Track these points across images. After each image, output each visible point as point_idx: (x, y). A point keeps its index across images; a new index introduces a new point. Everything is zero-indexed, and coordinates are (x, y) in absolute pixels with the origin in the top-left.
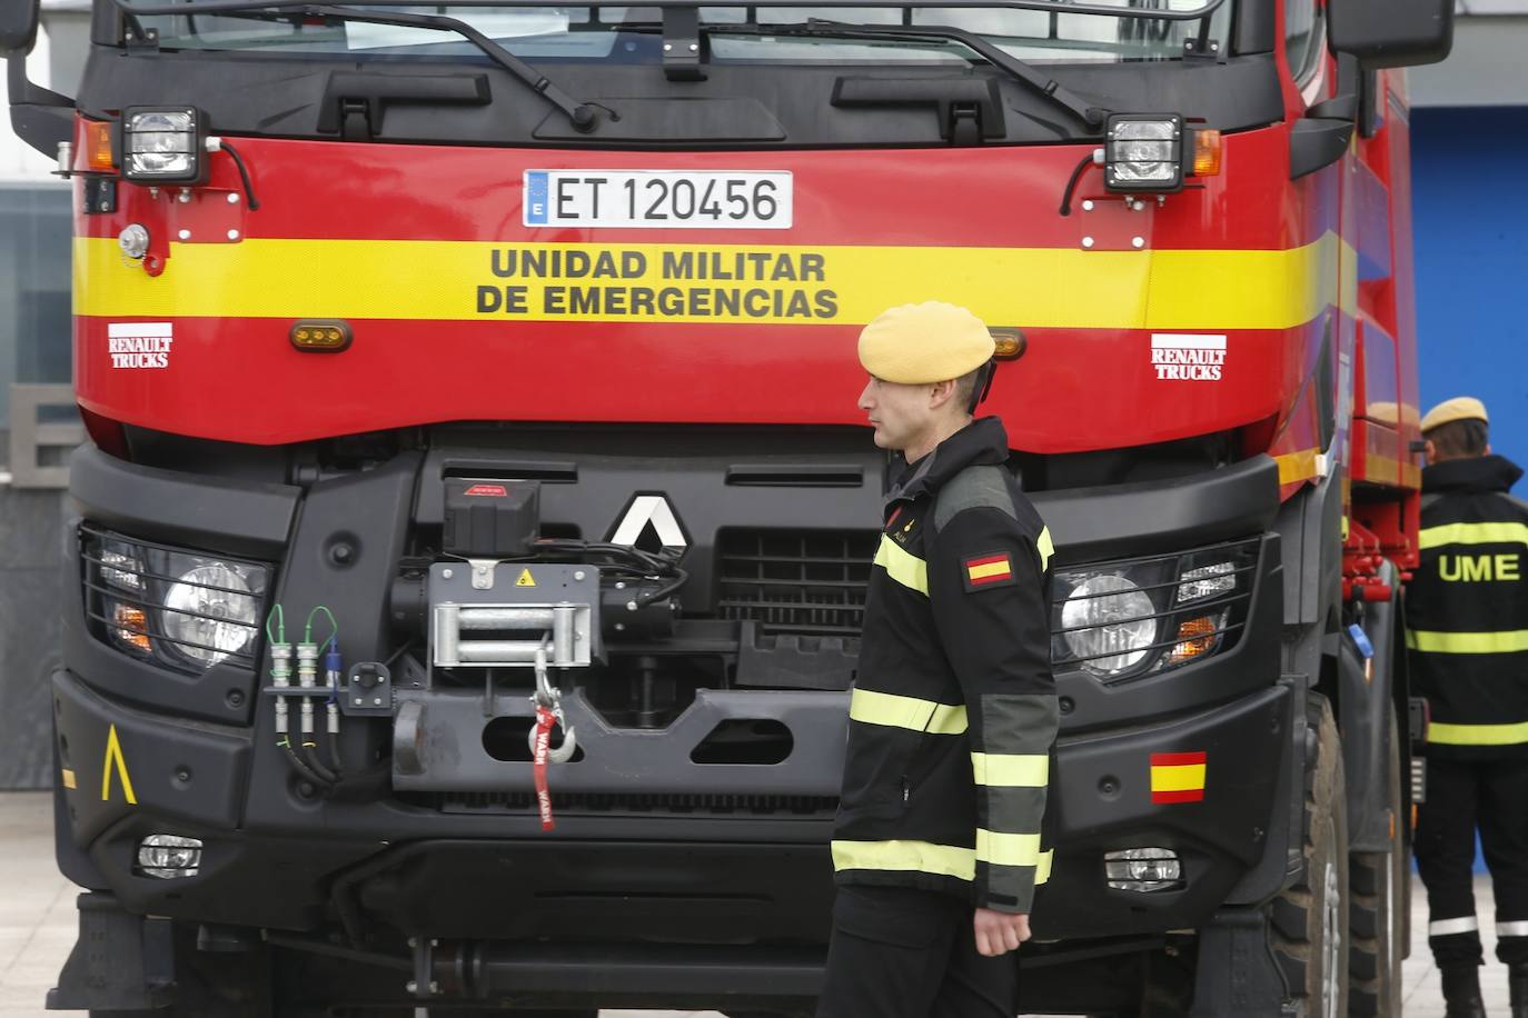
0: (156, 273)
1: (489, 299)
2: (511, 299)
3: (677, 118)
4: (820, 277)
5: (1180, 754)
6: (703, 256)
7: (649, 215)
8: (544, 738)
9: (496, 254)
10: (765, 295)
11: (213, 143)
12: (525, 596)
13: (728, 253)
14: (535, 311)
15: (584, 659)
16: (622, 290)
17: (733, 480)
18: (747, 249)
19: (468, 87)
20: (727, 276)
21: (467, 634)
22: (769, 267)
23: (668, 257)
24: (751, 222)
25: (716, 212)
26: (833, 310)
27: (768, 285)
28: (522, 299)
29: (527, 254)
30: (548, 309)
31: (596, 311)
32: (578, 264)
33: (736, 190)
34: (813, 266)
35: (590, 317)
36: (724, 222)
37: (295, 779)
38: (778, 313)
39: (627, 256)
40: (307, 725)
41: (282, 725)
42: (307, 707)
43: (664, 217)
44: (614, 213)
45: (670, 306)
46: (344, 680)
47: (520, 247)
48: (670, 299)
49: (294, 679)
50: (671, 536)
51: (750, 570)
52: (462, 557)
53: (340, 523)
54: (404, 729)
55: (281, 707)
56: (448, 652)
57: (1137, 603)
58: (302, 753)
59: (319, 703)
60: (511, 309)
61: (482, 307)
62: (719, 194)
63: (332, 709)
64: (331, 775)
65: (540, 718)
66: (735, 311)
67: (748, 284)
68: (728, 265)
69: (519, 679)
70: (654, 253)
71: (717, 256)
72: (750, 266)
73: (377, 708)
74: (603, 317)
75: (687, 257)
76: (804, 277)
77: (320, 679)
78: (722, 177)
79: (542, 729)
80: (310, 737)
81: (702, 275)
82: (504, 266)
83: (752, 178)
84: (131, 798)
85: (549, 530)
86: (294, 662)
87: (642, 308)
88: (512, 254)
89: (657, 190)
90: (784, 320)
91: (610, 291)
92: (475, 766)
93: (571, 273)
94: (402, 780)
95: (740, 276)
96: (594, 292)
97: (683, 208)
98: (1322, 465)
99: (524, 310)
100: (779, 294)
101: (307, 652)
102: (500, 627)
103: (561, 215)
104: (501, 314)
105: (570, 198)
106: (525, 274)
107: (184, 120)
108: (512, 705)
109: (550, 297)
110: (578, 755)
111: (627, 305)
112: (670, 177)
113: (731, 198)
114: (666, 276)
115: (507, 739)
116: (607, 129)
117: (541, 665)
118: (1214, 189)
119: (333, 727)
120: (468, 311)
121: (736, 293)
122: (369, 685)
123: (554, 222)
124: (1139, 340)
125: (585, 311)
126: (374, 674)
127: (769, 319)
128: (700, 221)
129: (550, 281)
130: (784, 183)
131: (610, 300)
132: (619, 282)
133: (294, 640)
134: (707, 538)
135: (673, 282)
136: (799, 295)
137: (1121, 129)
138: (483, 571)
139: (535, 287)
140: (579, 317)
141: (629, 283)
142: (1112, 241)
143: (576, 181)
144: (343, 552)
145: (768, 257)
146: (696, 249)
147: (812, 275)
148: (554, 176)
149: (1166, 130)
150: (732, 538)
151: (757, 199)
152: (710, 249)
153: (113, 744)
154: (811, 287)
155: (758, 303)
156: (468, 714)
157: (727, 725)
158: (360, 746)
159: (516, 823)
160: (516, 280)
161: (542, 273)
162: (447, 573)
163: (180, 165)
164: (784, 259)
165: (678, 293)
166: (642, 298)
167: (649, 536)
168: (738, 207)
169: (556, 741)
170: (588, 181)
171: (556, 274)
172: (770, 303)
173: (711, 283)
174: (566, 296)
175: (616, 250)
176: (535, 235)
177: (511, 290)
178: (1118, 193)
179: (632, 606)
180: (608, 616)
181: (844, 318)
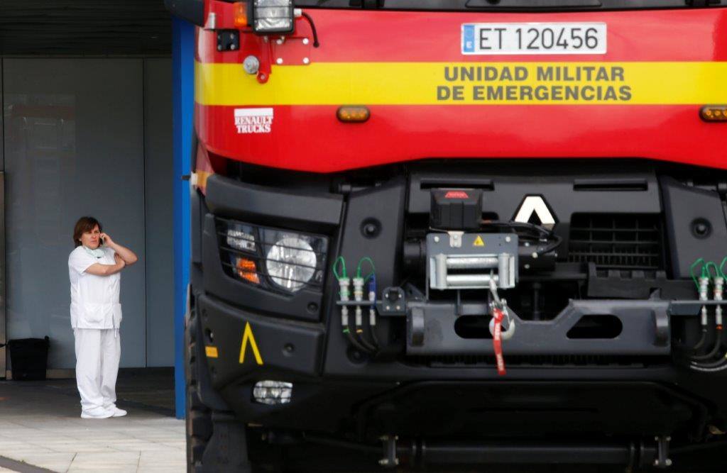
0: (263, 82)
1: (444, 93)
2: (455, 93)
4: (622, 79)
6: (558, 69)
7: (529, 47)
8: (498, 326)
9: (447, 70)
10: (592, 89)
11: (298, 12)
12: (480, 250)
13: (572, 67)
14: (468, 99)
15: (512, 285)
16: (515, 87)
17: (577, 187)
18: (582, 65)
20: (572, 79)
21: (452, 271)
22: (594, 74)
23: (540, 70)
24: (584, 51)
25: (565, 45)
26: (629, 96)
27: (594, 84)
28: (461, 93)
29: (464, 70)
30: (476, 98)
31: (501, 98)
32: (491, 74)
33: (576, 33)
35: (498, 102)
36: (570, 51)
37: (351, 350)
38: (599, 98)
39: (517, 69)
40: (359, 321)
41: (345, 321)
42: (359, 311)
43: (537, 48)
44: (511, 48)
45: (541, 95)
46: (378, 297)
47: (460, 65)
48: (541, 92)
49: (352, 297)
51: (585, 236)
52: (444, 230)
53: (368, 213)
54: (418, 322)
55: (345, 311)
56: (439, 279)
58: (357, 336)
59: (365, 309)
60: (455, 98)
61: (440, 97)
62: (567, 36)
63: (372, 312)
64: (373, 348)
65: (496, 315)
66: (576, 97)
67: (583, 83)
68: (572, 73)
69: (481, 295)
70: (532, 67)
71: (566, 69)
72: (584, 74)
73: (397, 311)
74: (505, 102)
75: (550, 70)
76: (613, 79)
77: (366, 296)
78: (568, 26)
79: (497, 321)
80: (360, 327)
81: (558, 78)
82: (451, 75)
83: (584, 26)
84: (259, 361)
86: (351, 288)
87: (526, 97)
88: (456, 69)
89: (533, 34)
90: (602, 102)
91: (509, 88)
92: (450, 341)
93: (487, 78)
94: (411, 349)
95: (579, 78)
96: (500, 89)
97: (548, 43)
99: (462, 99)
100: (599, 89)
101: (359, 283)
102: (467, 267)
103: (482, 48)
104: (450, 101)
105: (486, 39)
106: (463, 79)
108: (473, 309)
109: (476, 91)
110: (512, 335)
111: (518, 95)
112: (540, 26)
113: (573, 37)
114: (539, 79)
115: (474, 327)
116: (506, 1)
117: (493, 287)
119: (373, 321)
120: (430, 99)
121: (577, 88)
122: (393, 299)
123: (478, 51)
125: (495, 98)
126: (397, 293)
127: (595, 101)
128: (557, 50)
129: (477, 83)
130: (602, 29)
131: (509, 92)
132: (514, 83)
133: (351, 276)
134: (566, 219)
135: (542, 83)
136: (611, 89)
138: (456, 237)
139: (468, 86)
140: (492, 102)
141: (519, 84)
143: (490, 30)
144: (371, 229)
145: (593, 68)
146: (554, 65)
147: (617, 78)
148: (478, 26)
150: (580, 219)
151: (587, 38)
152: (562, 65)
153: (248, 332)
154: (617, 84)
155: (588, 93)
156: (445, 315)
157: (587, 318)
160: (458, 82)
161: (471, 78)
162: (437, 239)
163: (284, 24)
164: (602, 69)
165: (545, 88)
166: (526, 92)
168: (577, 42)
169: (503, 329)
170: (496, 29)
171: (479, 78)
172: (595, 93)
173: (563, 83)
174: (485, 91)
175: (512, 66)
176: (468, 59)
177: (455, 88)
179: (535, 255)
180: (522, 260)
181: (634, 101)
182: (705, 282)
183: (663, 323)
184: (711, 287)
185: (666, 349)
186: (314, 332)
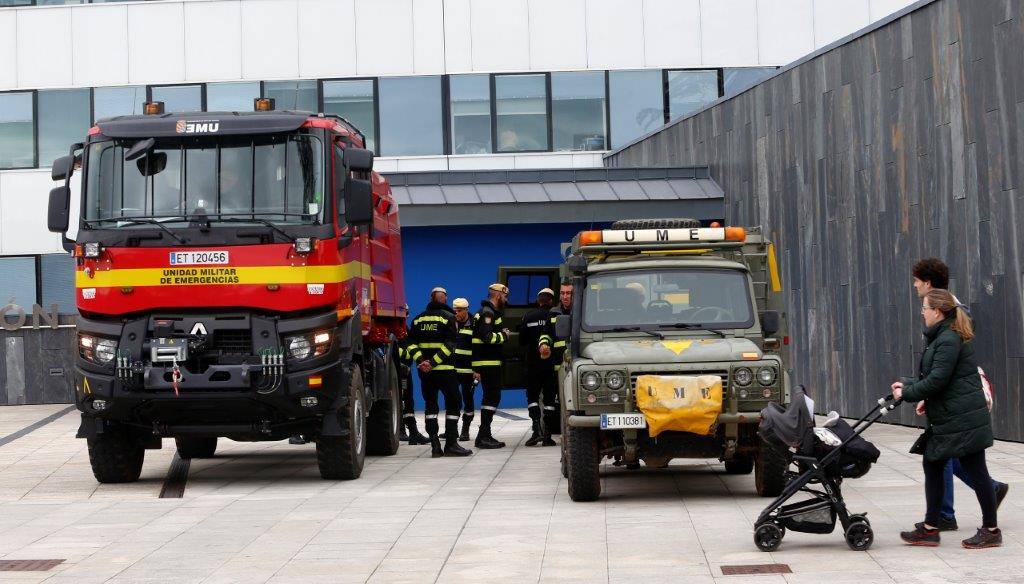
0: (92, 278)
1: (163, 281)
2: (168, 281)
3: (204, 240)
4: (235, 274)
5: (316, 376)
6: (209, 270)
7: (197, 261)
8: (176, 376)
9: (164, 271)
10: (223, 278)
11: (103, 249)
12: (171, 346)
13: (215, 270)
14: (173, 283)
15: (185, 359)
16: (192, 278)
17: (217, 319)
18: (219, 268)
19: (157, 235)
20: (215, 274)
21: (159, 354)
22: (224, 272)
23: (202, 271)
24: (219, 262)
25: (212, 260)
26: (238, 281)
27: (224, 276)
28: (170, 281)
29: (171, 271)
30: (176, 283)
32: (182, 272)
33: (216, 255)
34: (233, 271)
35: (185, 284)
36: (214, 263)
37: (124, 387)
38: (226, 282)
39: (193, 271)
40: (126, 375)
41: (120, 375)
42: (125, 371)
43: (200, 262)
44: (190, 261)
46: (133, 365)
47: (169, 269)
48: (202, 280)
49: (123, 365)
50: (204, 332)
51: (221, 339)
52: (157, 337)
53: (132, 331)
54: (146, 375)
55: (120, 371)
56: (155, 358)
57: (306, 344)
58: (125, 381)
59: (128, 370)
60: (168, 283)
61: (162, 283)
62: (212, 257)
63: (131, 371)
64: (131, 386)
65: (175, 372)
66: (216, 282)
67: (219, 275)
68: (215, 272)
69: (170, 364)
70: (198, 270)
71: (212, 270)
72: (219, 272)
73: (140, 371)
74: (188, 284)
75: (206, 270)
76: (231, 274)
77: (128, 365)
78: (213, 253)
79: (175, 374)
80: (126, 378)
81: (209, 274)
82: (166, 273)
83: (219, 253)
84: (90, 392)
85: (177, 331)
86: (122, 362)
87: (196, 282)
88: (168, 271)
89: (199, 256)
91: (189, 278)
92: (162, 383)
93: (181, 274)
94: (146, 387)
95: (217, 274)
96: (186, 279)
97: (205, 260)
98: (353, 312)
99: (171, 283)
100: (226, 278)
101: (125, 359)
102: (166, 352)
103: (178, 262)
104: (166, 284)
105: (180, 258)
106: (171, 275)
107: (96, 245)
108: (169, 369)
109: (176, 280)
110: (183, 380)
111: (193, 281)
112: (202, 253)
113: (215, 257)
114: (201, 274)
115: (168, 377)
116: (190, 243)
117: (175, 361)
118: (321, 252)
119: (131, 375)
120: (158, 283)
121: (217, 278)
122: (139, 366)
123: (177, 264)
124: (305, 285)
126: (140, 363)
127: (224, 283)
128: (208, 262)
129: (176, 277)
130: (226, 253)
131: (189, 280)
132: (191, 276)
133: (122, 357)
134: (211, 332)
135: (203, 276)
136: (230, 278)
137: (298, 240)
138: (162, 341)
139: (173, 278)
140: (183, 284)
141: (193, 276)
142: (298, 264)
143: (181, 254)
144: (132, 337)
145: (223, 270)
146: (207, 268)
147: (233, 273)
148: (177, 254)
149: (308, 240)
150: (217, 332)
151: (221, 257)
152: (211, 268)
153: (86, 380)
154: (233, 276)
155: (221, 280)
156: (160, 372)
157: (217, 373)
158: (137, 380)
159: (171, 395)
160: (168, 277)
162: (154, 341)
163: (96, 254)
164: (227, 270)
165: (204, 278)
166: (196, 279)
167: (199, 332)
168: (216, 259)
169: (178, 377)
170: (184, 254)
171: (177, 275)
172: (224, 280)
173: (211, 276)
174: (180, 280)
175: (190, 269)
176: (172, 266)
177: (168, 279)
178: (299, 253)
179: (195, 347)
180: (189, 350)
181: (240, 283)
182: (264, 357)
183: (244, 374)
184: (267, 360)
185: (248, 385)
186: (108, 379)
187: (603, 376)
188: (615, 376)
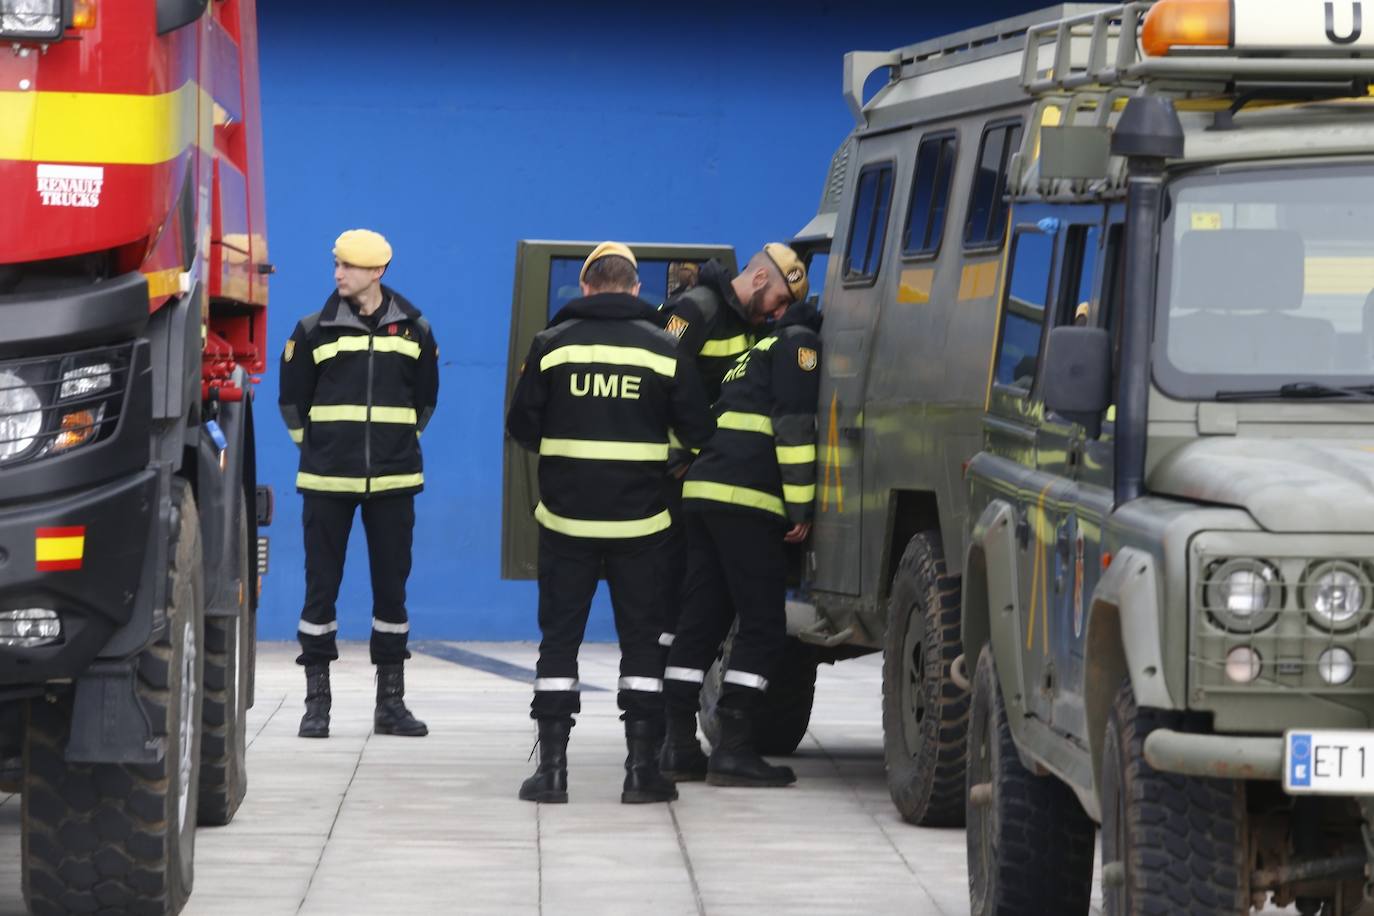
5: (61, 526)
57: (25, 398)
118: (90, 40)
124: (26, 170)
178: (6, 40)
187: (1291, 575)
188: (1339, 578)
